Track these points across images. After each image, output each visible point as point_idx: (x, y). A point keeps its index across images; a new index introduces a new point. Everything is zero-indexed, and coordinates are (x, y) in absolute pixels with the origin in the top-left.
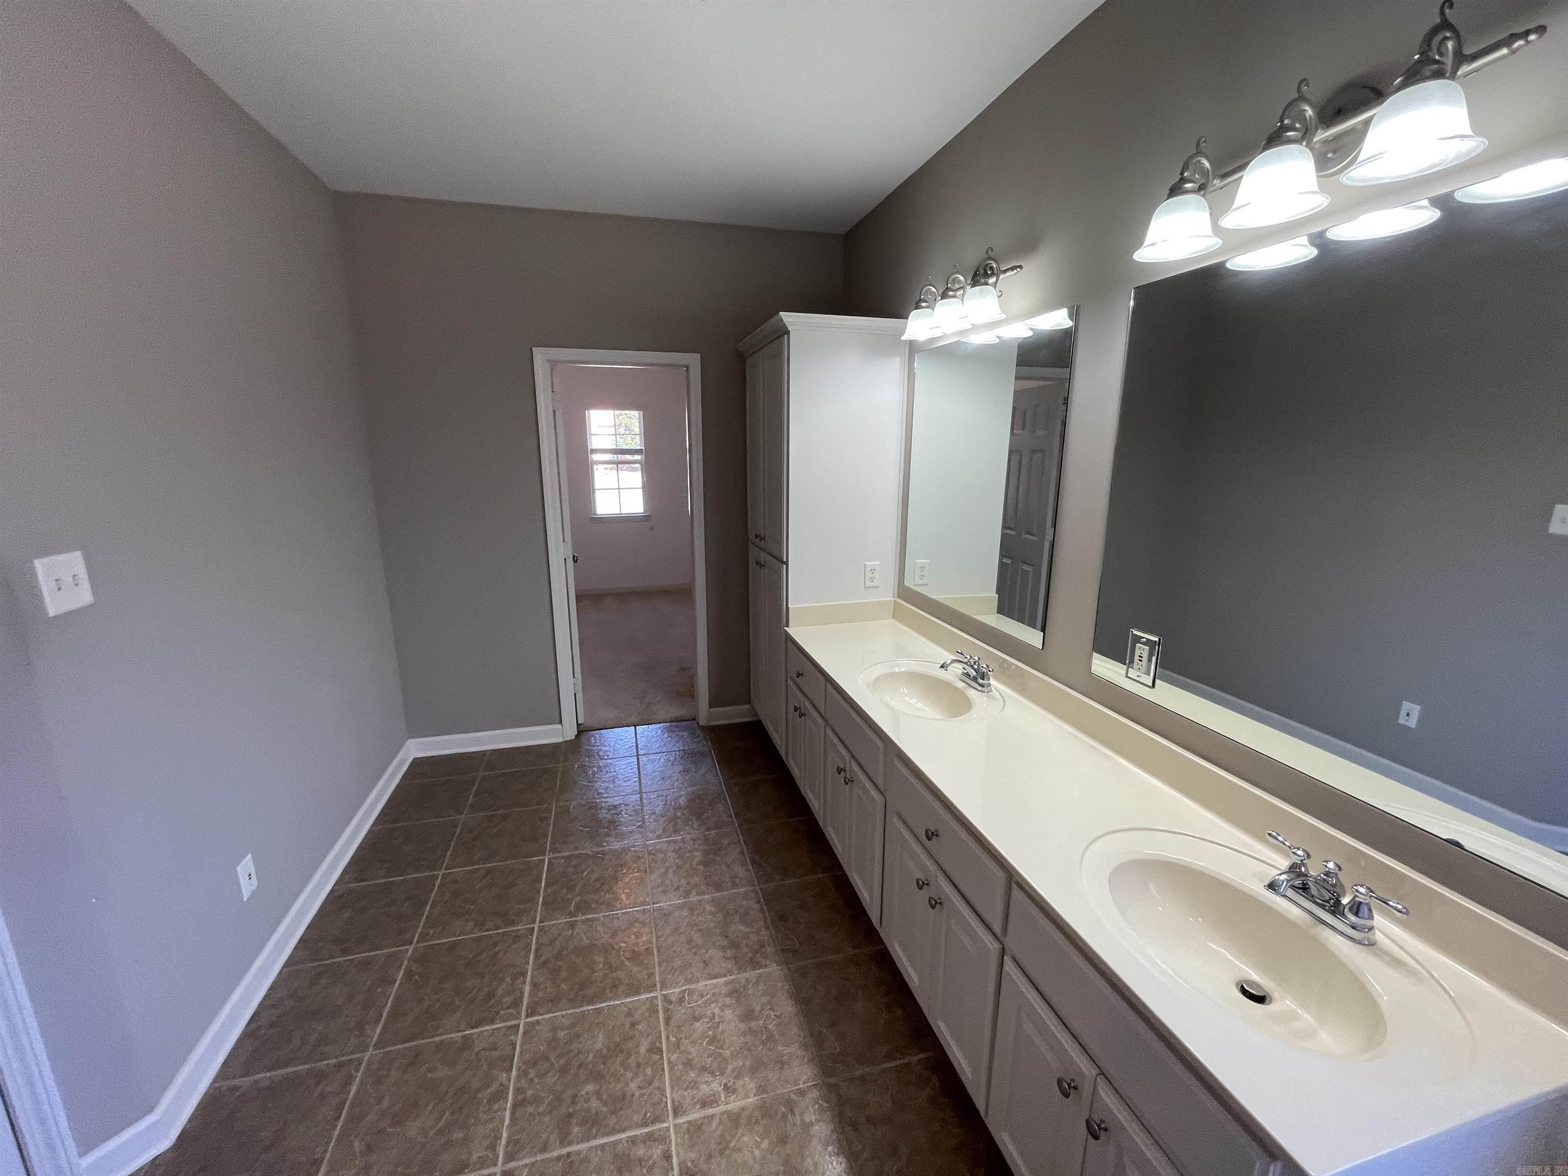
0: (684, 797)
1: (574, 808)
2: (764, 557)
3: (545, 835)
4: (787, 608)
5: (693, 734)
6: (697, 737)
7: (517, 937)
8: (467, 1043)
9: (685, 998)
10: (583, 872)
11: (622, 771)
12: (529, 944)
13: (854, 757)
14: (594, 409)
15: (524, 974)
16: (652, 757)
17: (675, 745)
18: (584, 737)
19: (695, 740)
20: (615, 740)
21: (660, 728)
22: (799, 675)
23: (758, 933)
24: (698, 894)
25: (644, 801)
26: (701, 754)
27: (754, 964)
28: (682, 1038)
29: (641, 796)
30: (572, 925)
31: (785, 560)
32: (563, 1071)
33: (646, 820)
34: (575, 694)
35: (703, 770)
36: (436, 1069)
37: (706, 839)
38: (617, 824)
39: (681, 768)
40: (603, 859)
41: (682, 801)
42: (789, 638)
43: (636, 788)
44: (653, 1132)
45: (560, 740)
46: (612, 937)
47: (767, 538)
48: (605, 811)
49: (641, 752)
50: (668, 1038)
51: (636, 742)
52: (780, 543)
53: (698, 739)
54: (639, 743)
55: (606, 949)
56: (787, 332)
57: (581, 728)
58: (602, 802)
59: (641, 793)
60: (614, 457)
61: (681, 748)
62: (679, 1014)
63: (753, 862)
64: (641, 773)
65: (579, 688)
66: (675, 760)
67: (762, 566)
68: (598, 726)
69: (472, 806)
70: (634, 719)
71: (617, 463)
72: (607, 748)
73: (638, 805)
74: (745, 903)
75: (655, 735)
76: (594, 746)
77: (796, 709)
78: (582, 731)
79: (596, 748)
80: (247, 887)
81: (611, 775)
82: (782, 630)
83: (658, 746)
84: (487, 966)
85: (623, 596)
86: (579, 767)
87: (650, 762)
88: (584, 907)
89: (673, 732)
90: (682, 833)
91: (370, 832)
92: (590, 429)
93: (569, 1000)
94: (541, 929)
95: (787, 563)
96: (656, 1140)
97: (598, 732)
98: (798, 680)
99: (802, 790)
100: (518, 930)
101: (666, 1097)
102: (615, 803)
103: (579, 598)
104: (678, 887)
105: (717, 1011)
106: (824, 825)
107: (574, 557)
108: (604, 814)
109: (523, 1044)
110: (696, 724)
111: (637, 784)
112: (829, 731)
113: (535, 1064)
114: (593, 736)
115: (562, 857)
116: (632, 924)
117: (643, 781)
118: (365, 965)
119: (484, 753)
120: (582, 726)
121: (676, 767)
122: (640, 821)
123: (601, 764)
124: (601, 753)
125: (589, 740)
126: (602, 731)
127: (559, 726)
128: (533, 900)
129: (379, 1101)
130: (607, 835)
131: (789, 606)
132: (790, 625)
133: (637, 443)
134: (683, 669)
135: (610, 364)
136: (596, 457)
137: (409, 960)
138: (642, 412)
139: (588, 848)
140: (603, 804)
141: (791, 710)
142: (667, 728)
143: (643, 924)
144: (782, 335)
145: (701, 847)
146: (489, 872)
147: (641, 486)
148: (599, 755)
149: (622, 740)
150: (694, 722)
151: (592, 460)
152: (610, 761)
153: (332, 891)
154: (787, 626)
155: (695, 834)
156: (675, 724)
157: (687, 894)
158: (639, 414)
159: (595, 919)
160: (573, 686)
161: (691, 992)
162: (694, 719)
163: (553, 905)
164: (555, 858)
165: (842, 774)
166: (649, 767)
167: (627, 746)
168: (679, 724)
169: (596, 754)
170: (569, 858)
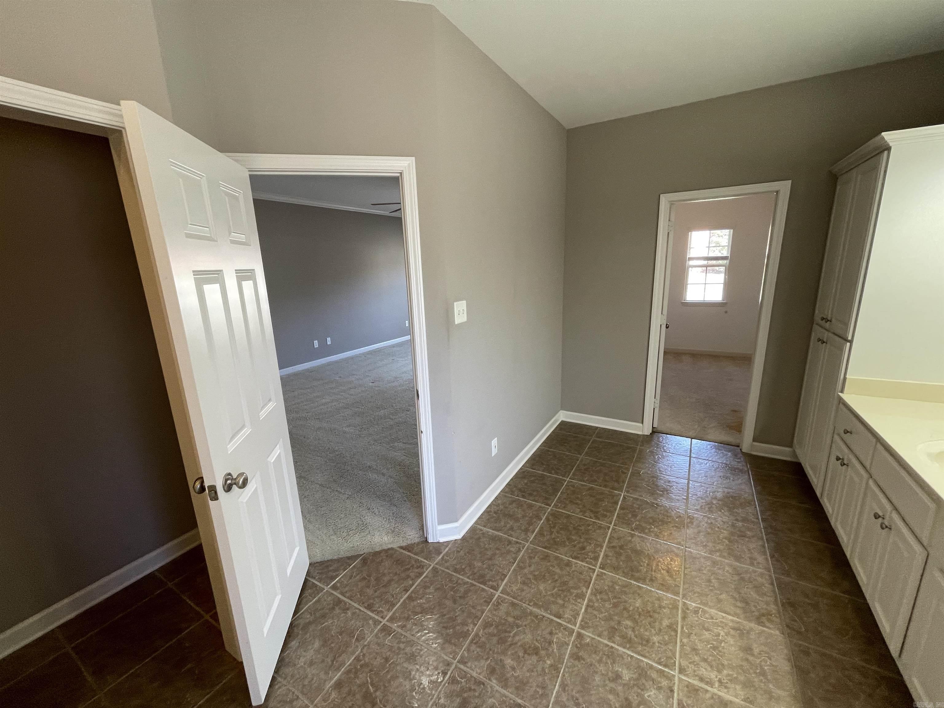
0: (720, 493)
1: (642, 473)
2: (826, 335)
3: (624, 482)
4: (845, 379)
5: (735, 455)
6: (738, 459)
7: (600, 527)
8: (568, 564)
9: (699, 613)
10: (643, 510)
11: (677, 463)
12: (607, 533)
13: (896, 509)
14: (695, 231)
15: (602, 547)
16: (700, 461)
17: (719, 459)
18: (655, 435)
19: (737, 460)
20: (676, 443)
21: (711, 444)
22: (846, 432)
23: (767, 603)
24: (720, 556)
25: (690, 485)
26: (741, 471)
27: (759, 620)
28: (692, 633)
29: (688, 482)
30: (632, 536)
31: (850, 338)
32: (615, 606)
33: (690, 497)
34: (654, 408)
35: (740, 481)
36: (554, 567)
37: (733, 525)
38: (669, 492)
39: (722, 474)
40: (657, 508)
41: (719, 495)
42: (841, 401)
43: (685, 476)
44: (664, 671)
45: (640, 433)
46: (655, 552)
47: (833, 320)
48: (662, 482)
49: (693, 455)
50: (682, 628)
51: (691, 449)
52: (846, 325)
53: (739, 460)
54: (692, 449)
55: (649, 557)
56: (889, 149)
57: (655, 430)
58: (661, 476)
59: (689, 480)
60: (705, 262)
61: (724, 462)
62: (692, 618)
63: (772, 557)
64: (691, 468)
65: (657, 405)
66: (717, 468)
67: (824, 342)
68: (665, 432)
69: (586, 453)
70: (691, 434)
71: (706, 266)
72: (670, 446)
73: (685, 486)
74: (759, 579)
75: (705, 448)
76: (661, 443)
77: (838, 459)
78: (654, 431)
79: (662, 444)
80: (494, 451)
81: (669, 462)
82: (836, 395)
83: (706, 455)
84: (583, 534)
85: (695, 356)
86: (649, 452)
87: (699, 463)
88: (641, 529)
89: (719, 450)
90: (714, 515)
91: (538, 449)
92: (690, 245)
93: (624, 572)
94: (614, 529)
95: (851, 342)
96: (664, 675)
97: (665, 435)
98: (847, 437)
99: (832, 524)
100: (601, 524)
101: (676, 659)
102: (670, 480)
103: (665, 353)
104: (706, 546)
105: (722, 633)
106: (851, 556)
107: (667, 325)
108: (661, 483)
109: (596, 580)
110: (739, 450)
111: (687, 473)
112: (871, 482)
113: (601, 593)
114: (661, 437)
115: (632, 497)
116: (668, 552)
117: (691, 473)
118: (530, 506)
119: (597, 428)
120: (655, 429)
121: (718, 473)
122: (685, 496)
123: (664, 454)
124: (665, 448)
125: (659, 438)
126: (668, 435)
127: (641, 425)
128: (612, 513)
129: (530, 566)
130: (662, 496)
131: (847, 376)
132: (845, 392)
133: (725, 253)
134: (735, 411)
135: (712, 198)
136: (691, 263)
137: (548, 514)
138: (732, 230)
139: (649, 499)
140: (662, 478)
141: (833, 458)
142: (715, 446)
143: (677, 555)
144: (883, 151)
145: (728, 529)
146: (591, 489)
147: (723, 282)
148: (663, 449)
149: (680, 444)
150: (739, 448)
151: (688, 265)
152: (671, 454)
153: (521, 469)
154: (842, 391)
155: (725, 519)
156: (722, 445)
157: (711, 552)
158: (730, 232)
159: (647, 539)
160: (653, 403)
161: (704, 612)
162: (738, 446)
163: (623, 520)
164: (627, 496)
165: (880, 520)
166: (698, 467)
167: (683, 449)
168: (725, 446)
169: (662, 448)
170: (637, 499)
